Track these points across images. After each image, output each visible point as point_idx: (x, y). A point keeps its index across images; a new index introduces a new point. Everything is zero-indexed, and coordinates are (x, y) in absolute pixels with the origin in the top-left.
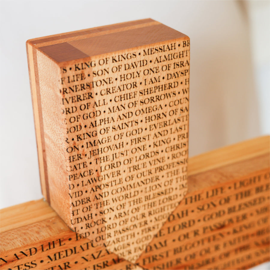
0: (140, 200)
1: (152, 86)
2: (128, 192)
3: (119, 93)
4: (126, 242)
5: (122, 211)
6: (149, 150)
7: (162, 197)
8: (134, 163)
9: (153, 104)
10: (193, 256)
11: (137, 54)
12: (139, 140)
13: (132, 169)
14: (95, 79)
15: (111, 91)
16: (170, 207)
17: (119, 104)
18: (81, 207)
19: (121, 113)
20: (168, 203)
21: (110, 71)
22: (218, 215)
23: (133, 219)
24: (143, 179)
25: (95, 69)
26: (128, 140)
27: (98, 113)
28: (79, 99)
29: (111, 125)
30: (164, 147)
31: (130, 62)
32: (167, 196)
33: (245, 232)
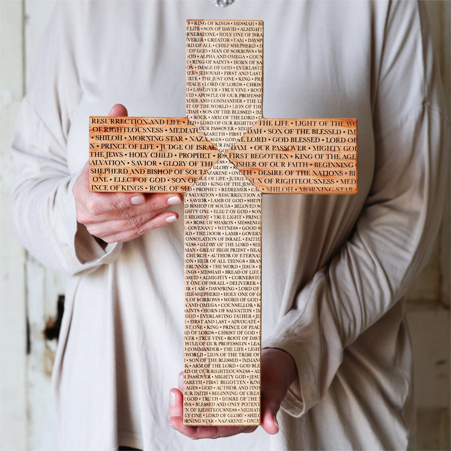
0: (228, 112)
1: (239, 43)
2: (221, 104)
3: (218, 43)
4: (218, 137)
5: (217, 115)
6: (236, 81)
7: (244, 115)
8: (226, 87)
9: (239, 54)
10: (265, 164)
11: (230, 24)
12: (230, 73)
13: (224, 90)
14: (205, 31)
15: (214, 40)
16: (249, 123)
17: (218, 48)
18: (192, 104)
19: (219, 54)
20: (247, 120)
21: (214, 29)
22: (284, 140)
23: (224, 123)
24: (231, 98)
25: (206, 26)
26: (223, 71)
27: (206, 51)
28: (195, 40)
29: (213, 59)
30: (246, 82)
31: (226, 26)
32: (247, 115)
33: (305, 160)
